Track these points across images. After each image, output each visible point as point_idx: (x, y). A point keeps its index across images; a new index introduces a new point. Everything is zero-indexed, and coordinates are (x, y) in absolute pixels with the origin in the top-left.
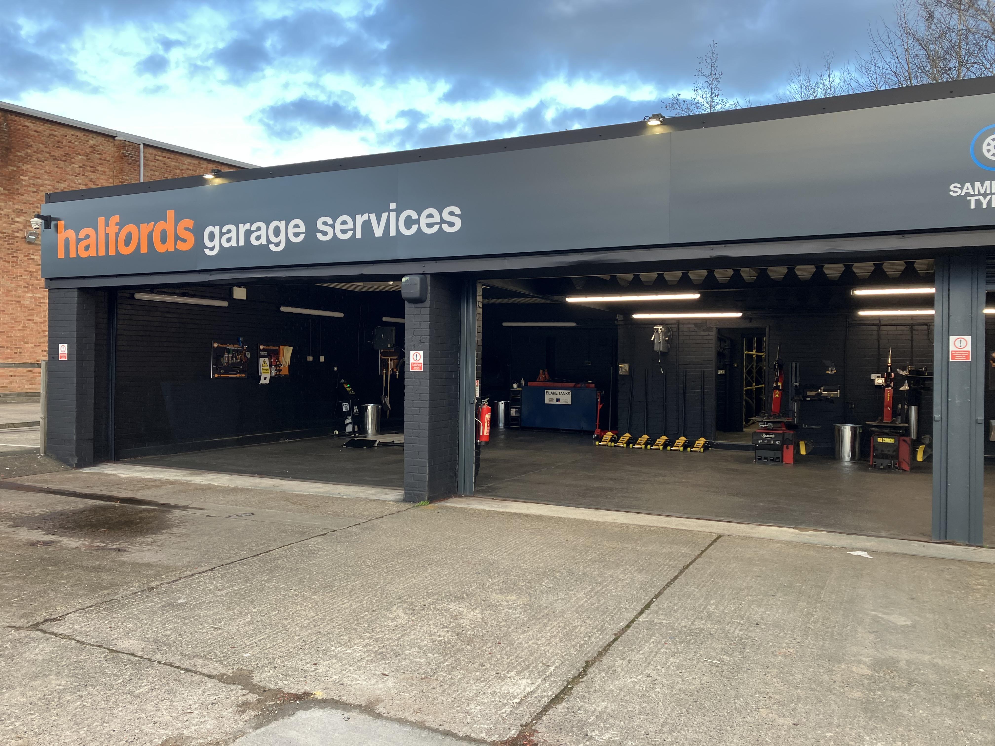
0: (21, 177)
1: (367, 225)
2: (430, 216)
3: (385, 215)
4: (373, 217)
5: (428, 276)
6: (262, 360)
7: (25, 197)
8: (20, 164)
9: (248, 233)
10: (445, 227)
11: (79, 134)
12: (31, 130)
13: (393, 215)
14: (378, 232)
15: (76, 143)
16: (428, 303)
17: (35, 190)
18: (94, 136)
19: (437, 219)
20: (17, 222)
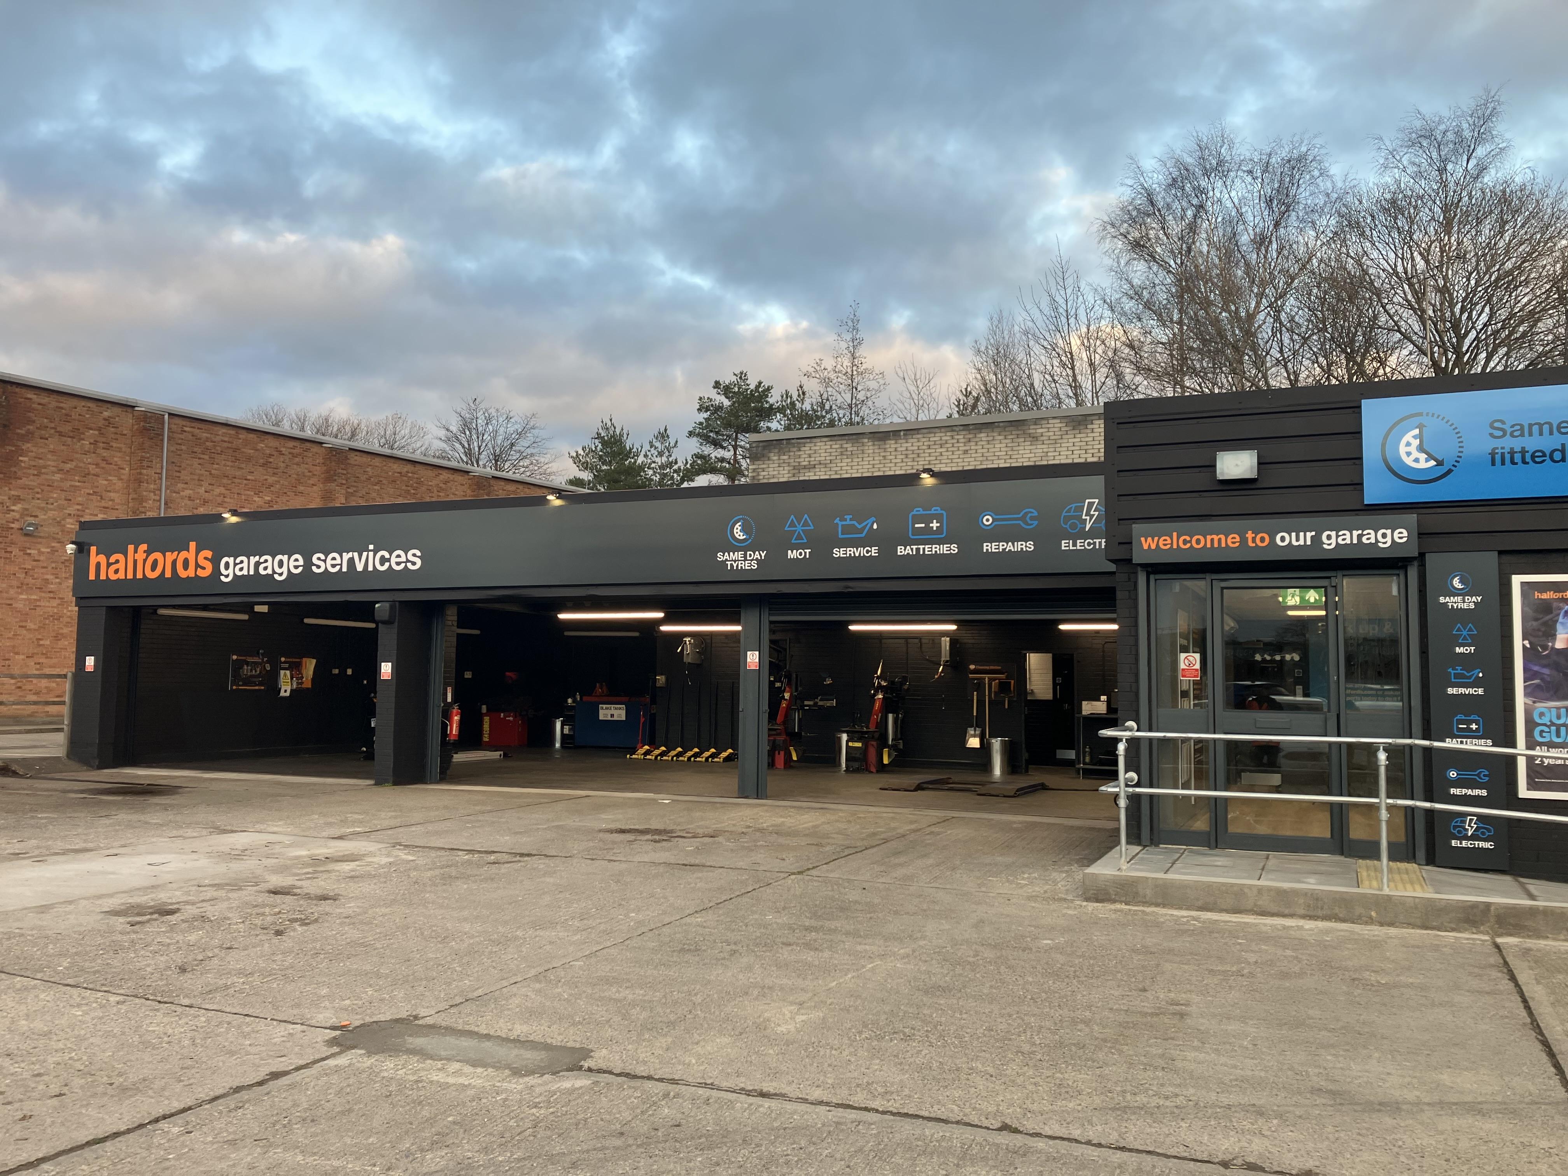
0: (21, 458)
1: (351, 561)
2: (399, 556)
3: (365, 554)
4: (356, 555)
5: (397, 604)
6: (282, 672)
7: (24, 481)
8: (20, 443)
9: (258, 564)
10: (409, 565)
11: (90, 404)
12: (34, 403)
13: (371, 554)
14: (360, 567)
15: (87, 416)
16: (396, 624)
17: (36, 472)
18: (109, 405)
19: (403, 559)
20: (13, 511)
